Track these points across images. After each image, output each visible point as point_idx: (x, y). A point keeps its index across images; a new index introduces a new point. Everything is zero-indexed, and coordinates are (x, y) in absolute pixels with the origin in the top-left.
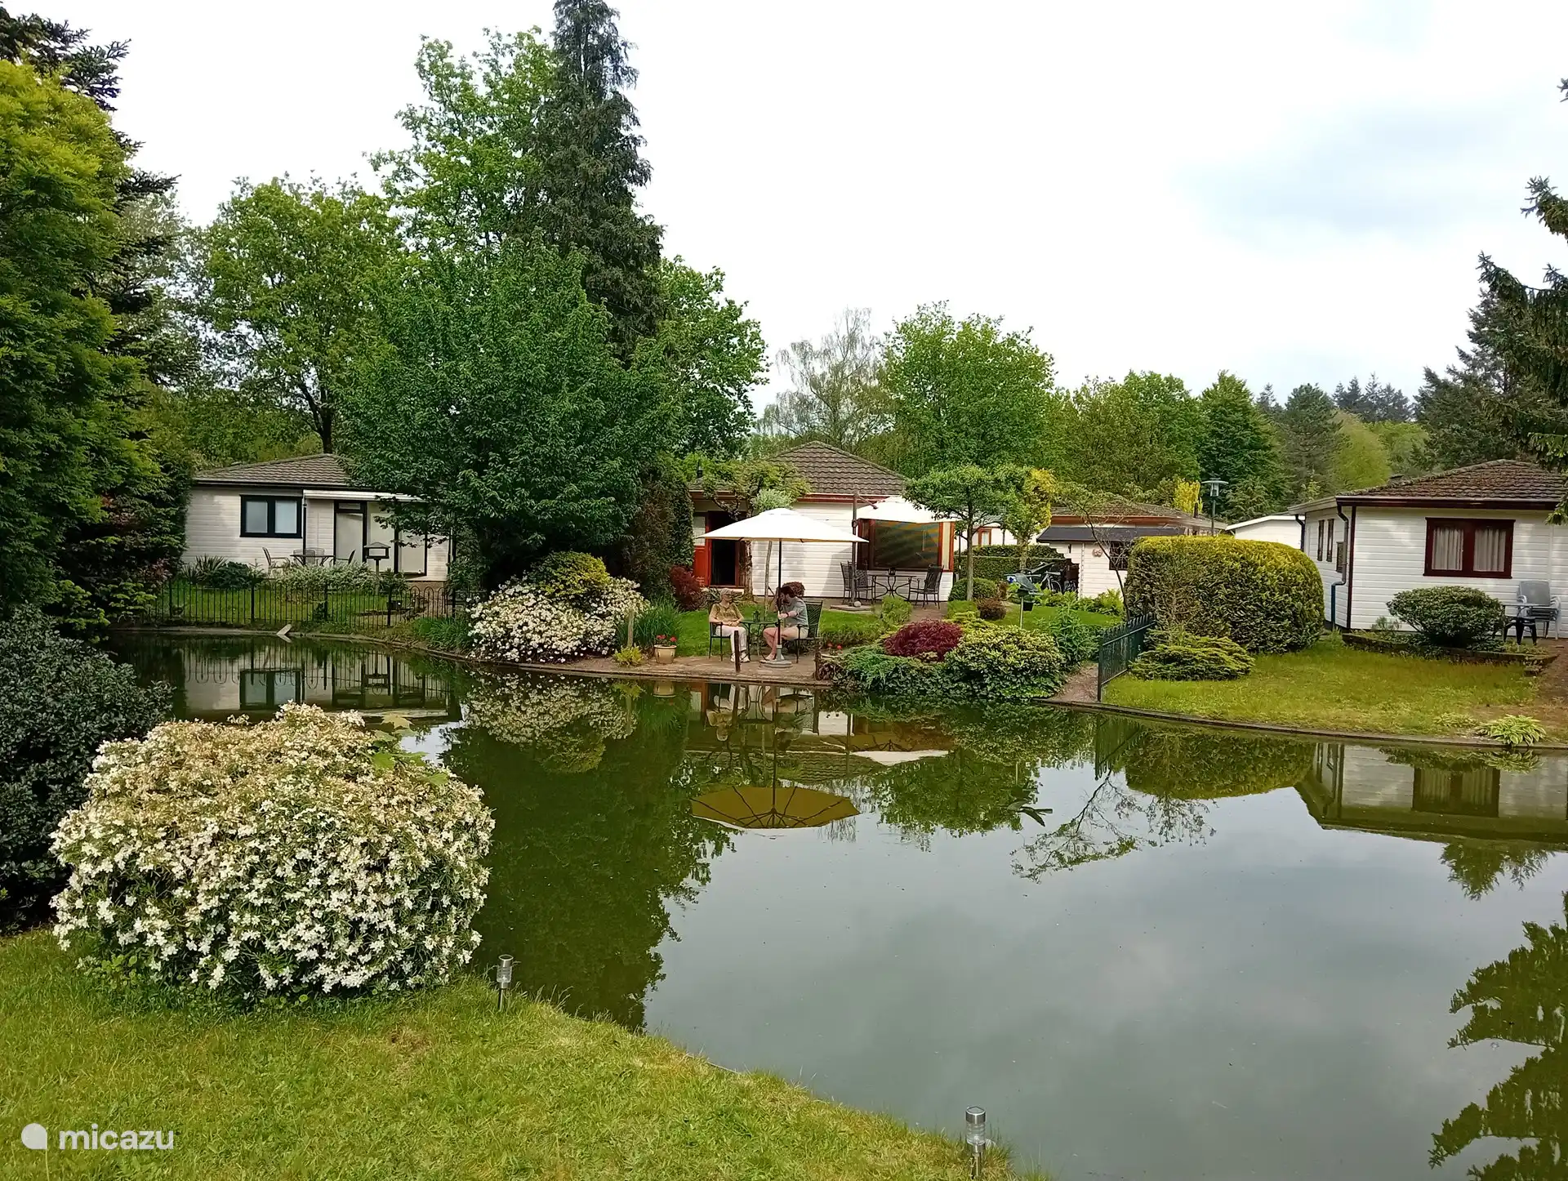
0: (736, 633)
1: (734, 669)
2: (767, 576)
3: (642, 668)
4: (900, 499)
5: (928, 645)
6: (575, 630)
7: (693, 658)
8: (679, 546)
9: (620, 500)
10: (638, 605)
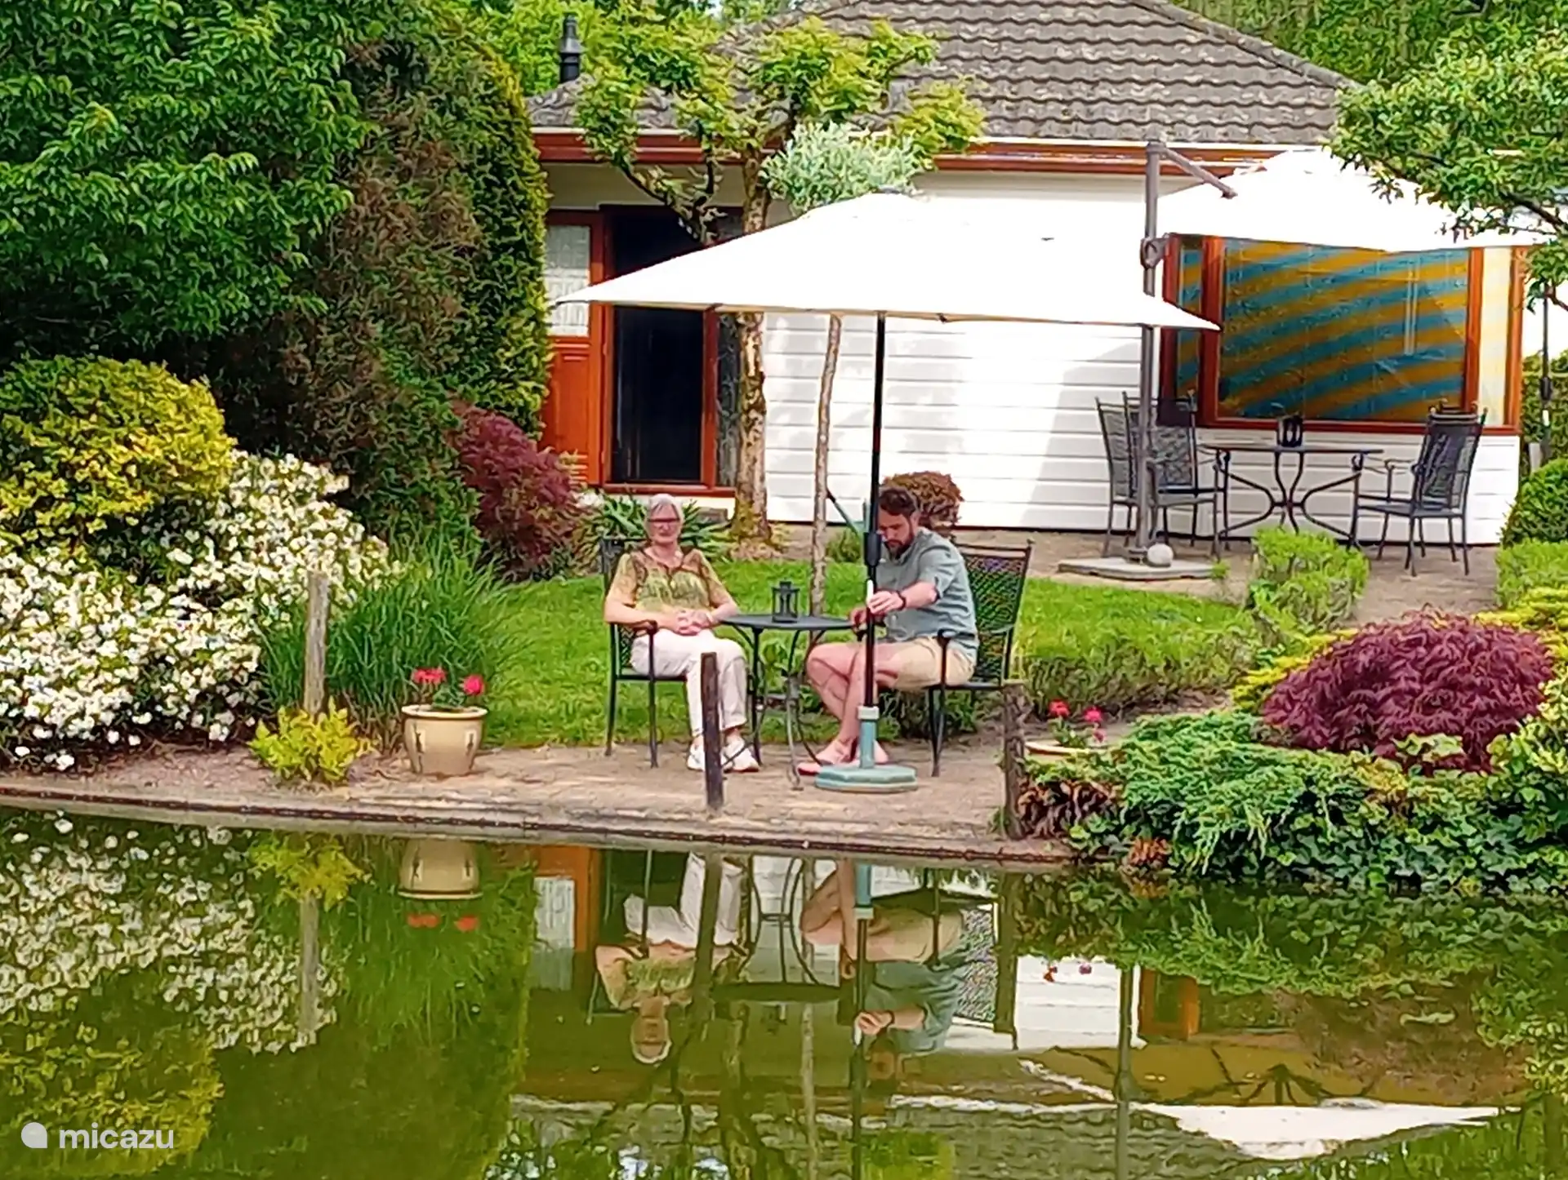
0: (709, 663)
1: (702, 798)
2: (822, 449)
3: (357, 791)
4: (1322, 160)
5: (1428, 708)
6: (109, 649)
7: (551, 756)
8: (492, 338)
9: (274, 169)
10: (341, 556)
